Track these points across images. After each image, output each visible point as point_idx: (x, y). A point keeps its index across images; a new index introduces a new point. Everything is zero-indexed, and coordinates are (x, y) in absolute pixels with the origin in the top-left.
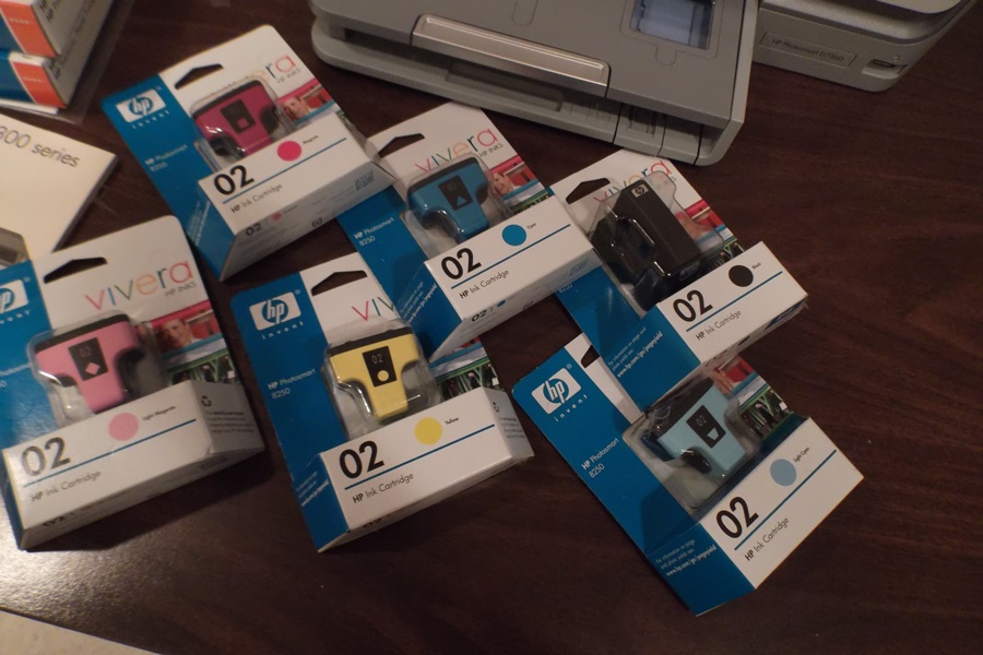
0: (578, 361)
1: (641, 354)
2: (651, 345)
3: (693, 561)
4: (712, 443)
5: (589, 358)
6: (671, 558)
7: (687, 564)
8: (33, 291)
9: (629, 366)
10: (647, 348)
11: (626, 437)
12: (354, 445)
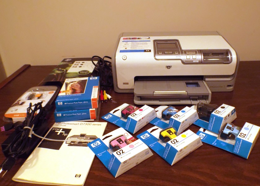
0: (203, 131)
1: (213, 123)
2: (214, 120)
3: (240, 146)
4: (232, 130)
5: (204, 130)
6: (236, 149)
7: (239, 147)
8: (101, 141)
9: (212, 127)
10: (214, 121)
11: (217, 139)
12: (173, 140)
